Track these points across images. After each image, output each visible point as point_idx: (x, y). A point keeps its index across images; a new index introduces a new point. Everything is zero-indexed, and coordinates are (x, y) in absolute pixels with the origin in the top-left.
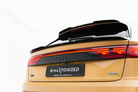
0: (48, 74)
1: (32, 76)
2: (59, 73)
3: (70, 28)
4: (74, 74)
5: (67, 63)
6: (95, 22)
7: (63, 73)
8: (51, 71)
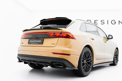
0: (29, 43)
1: (23, 43)
2: (33, 43)
3: (45, 19)
4: (39, 43)
5: (37, 38)
6: (56, 18)
7: (35, 42)
8: (30, 41)
